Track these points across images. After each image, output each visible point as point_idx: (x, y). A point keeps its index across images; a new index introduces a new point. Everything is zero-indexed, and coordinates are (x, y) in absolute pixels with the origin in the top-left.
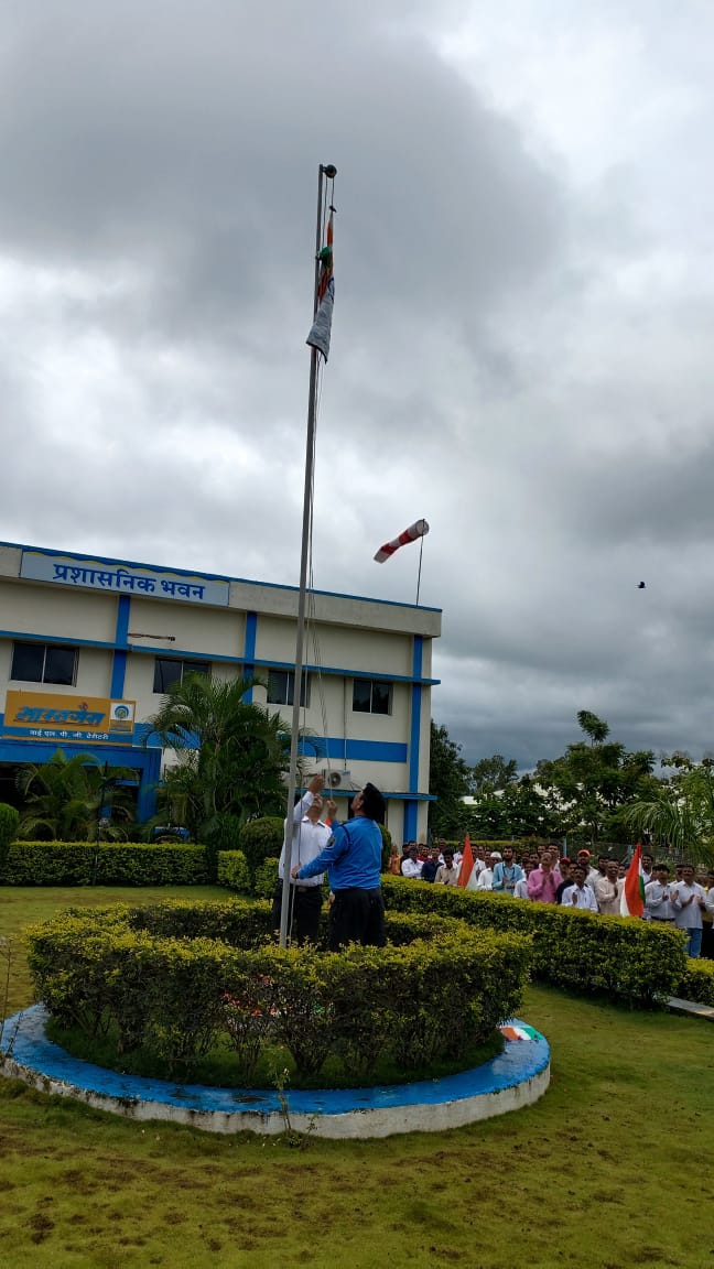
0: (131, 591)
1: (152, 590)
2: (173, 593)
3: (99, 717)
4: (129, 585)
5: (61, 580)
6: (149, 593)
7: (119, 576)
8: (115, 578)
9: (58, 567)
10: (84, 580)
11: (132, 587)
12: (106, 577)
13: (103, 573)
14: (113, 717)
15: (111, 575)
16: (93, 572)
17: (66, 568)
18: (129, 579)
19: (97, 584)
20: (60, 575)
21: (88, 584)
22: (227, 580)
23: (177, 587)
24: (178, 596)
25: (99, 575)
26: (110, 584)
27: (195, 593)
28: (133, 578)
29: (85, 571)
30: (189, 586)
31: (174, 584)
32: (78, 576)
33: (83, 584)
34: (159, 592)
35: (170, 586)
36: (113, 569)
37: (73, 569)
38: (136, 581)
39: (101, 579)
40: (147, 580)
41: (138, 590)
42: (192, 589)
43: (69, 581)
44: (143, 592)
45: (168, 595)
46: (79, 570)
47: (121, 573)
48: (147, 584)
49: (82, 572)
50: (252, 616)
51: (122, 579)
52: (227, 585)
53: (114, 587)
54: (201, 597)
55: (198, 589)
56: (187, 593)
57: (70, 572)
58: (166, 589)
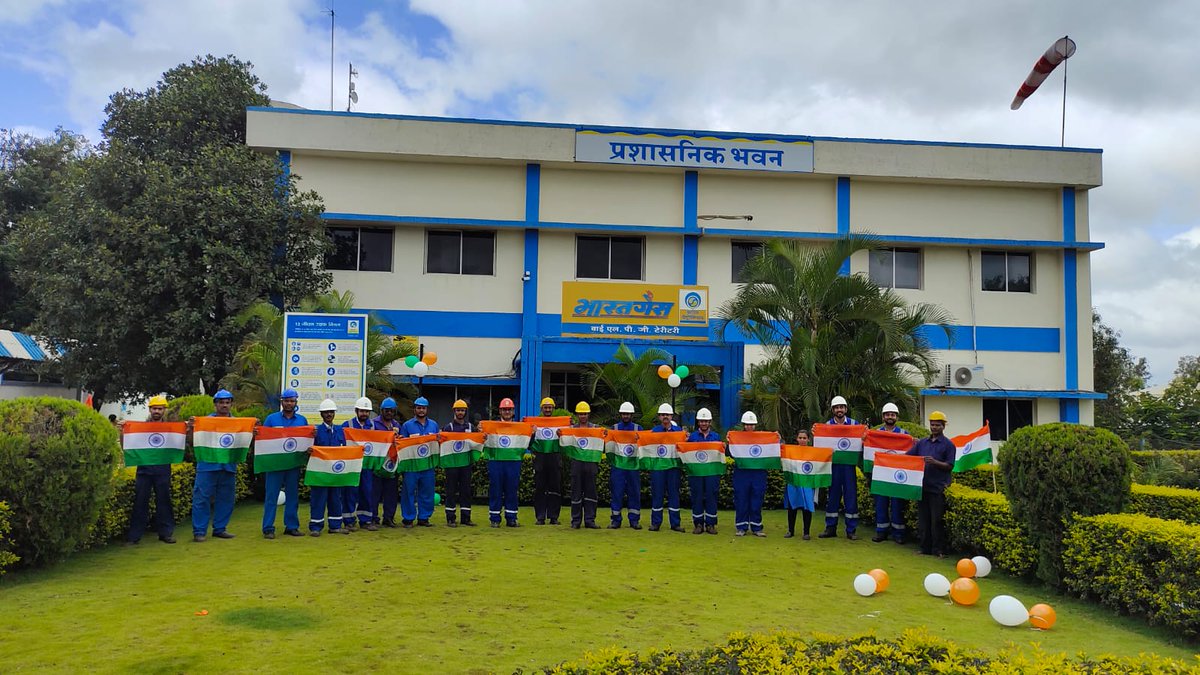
0: (697, 165)
1: (722, 161)
2: (746, 163)
3: (667, 307)
4: (694, 157)
5: (619, 160)
6: (719, 165)
7: (682, 149)
8: (677, 152)
9: (614, 145)
10: (644, 157)
11: (698, 160)
12: (668, 151)
13: (664, 147)
14: (683, 306)
15: (673, 148)
16: (653, 147)
17: (623, 146)
18: (694, 151)
19: (659, 160)
20: (617, 154)
21: (649, 161)
22: (810, 140)
23: (750, 154)
24: (752, 165)
25: (660, 149)
26: (673, 159)
27: (772, 159)
28: (698, 149)
29: (644, 146)
30: (764, 152)
31: (746, 152)
32: (637, 152)
33: (643, 162)
34: (730, 163)
35: (742, 154)
36: (675, 141)
37: (631, 146)
38: (702, 152)
39: (662, 154)
40: (715, 150)
41: (705, 163)
42: (768, 156)
43: (628, 160)
44: (711, 164)
45: (741, 165)
46: (637, 145)
47: (685, 144)
48: (714, 154)
49: (641, 148)
50: (844, 183)
51: (686, 152)
52: (809, 145)
53: (678, 162)
54: (780, 164)
55: (776, 155)
56: (763, 161)
57: (627, 150)
58: (738, 158)
